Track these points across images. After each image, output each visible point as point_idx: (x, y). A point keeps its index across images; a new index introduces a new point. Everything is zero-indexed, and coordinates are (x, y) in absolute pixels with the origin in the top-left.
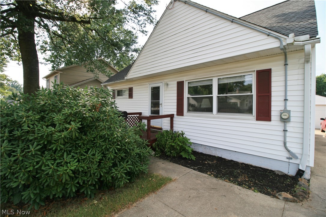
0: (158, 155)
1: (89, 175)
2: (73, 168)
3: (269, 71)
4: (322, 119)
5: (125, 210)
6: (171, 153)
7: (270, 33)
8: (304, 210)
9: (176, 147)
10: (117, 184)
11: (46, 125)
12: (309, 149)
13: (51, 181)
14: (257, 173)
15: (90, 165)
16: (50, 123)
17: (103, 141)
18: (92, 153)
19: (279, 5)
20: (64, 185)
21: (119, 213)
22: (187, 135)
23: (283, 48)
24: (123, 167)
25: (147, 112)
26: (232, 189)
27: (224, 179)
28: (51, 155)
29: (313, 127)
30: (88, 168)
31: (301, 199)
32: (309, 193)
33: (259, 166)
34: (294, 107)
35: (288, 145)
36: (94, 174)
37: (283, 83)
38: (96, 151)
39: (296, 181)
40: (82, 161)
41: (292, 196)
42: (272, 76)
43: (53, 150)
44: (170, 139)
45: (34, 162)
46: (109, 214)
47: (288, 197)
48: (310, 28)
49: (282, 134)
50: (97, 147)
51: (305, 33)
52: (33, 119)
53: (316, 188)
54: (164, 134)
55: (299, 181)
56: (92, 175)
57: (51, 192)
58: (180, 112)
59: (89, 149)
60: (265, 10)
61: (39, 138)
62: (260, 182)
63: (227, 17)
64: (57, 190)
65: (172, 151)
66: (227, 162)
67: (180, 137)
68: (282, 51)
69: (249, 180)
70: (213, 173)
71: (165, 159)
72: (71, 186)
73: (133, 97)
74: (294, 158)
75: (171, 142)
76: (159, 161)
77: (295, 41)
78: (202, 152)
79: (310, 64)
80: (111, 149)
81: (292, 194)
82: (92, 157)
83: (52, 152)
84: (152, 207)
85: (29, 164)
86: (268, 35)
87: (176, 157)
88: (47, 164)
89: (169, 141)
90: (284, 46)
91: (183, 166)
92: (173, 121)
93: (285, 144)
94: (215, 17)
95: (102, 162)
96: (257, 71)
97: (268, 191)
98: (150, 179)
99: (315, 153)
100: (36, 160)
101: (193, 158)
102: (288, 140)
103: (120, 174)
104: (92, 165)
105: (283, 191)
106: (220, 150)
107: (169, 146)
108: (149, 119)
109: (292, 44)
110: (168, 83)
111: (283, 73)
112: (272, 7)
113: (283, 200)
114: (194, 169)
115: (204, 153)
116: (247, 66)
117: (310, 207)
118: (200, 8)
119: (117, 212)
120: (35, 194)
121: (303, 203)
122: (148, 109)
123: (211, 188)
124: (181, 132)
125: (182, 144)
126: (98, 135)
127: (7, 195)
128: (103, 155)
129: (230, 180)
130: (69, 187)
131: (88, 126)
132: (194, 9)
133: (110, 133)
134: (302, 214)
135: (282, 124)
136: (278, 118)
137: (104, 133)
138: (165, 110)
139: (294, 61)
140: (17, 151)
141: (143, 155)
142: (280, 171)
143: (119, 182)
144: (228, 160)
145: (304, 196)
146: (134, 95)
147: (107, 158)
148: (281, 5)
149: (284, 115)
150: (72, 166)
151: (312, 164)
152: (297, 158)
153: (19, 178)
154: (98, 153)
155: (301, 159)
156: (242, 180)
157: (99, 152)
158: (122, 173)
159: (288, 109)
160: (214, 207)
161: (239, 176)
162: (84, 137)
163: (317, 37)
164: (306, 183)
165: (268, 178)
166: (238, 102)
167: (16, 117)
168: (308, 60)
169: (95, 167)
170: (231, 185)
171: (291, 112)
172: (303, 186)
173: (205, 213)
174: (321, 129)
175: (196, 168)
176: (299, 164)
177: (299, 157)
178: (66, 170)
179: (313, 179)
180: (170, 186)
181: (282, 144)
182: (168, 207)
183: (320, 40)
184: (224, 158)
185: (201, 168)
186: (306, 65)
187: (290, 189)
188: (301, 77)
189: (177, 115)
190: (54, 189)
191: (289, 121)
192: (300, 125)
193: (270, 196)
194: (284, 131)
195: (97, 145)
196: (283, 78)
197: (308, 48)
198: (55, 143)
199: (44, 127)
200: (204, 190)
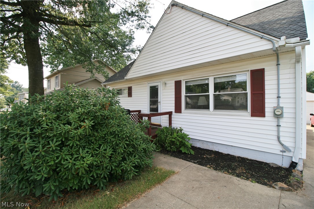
0: (159, 150)
1: (101, 169)
2: (88, 162)
3: (262, 71)
4: (311, 114)
5: (135, 200)
6: (171, 148)
7: (264, 36)
8: (299, 198)
9: (176, 143)
10: (126, 176)
11: (62, 123)
12: (301, 143)
13: (69, 174)
14: (253, 165)
15: (103, 159)
16: (66, 121)
17: (113, 138)
18: (104, 148)
19: (269, 8)
20: (80, 178)
21: (130, 203)
22: (185, 131)
23: (275, 50)
24: (132, 161)
25: (146, 109)
26: (231, 180)
27: (223, 171)
28: (69, 150)
29: (304, 122)
30: (101, 162)
31: (295, 188)
32: (303, 183)
33: (255, 160)
34: (286, 103)
35: (281, 139)
36: (106, 168)
37: (275, 82)
38: (107, 147)
39: (290, 172)
40: (95, 155)
41: (287, 185)
42: (265, 75)
43: (70, 146)
44: (170, 135)
45: (55, 157)
46: (122, 203)
47: (284, 187)
48: (300, 31)
49: (275, 128)
50: (108, 143)
51: (295, 36)
52: (51, 118)
53: (309, 178)
54: (164, 130)
55: (292, 172)
56: (104, 169)
57: (68, 185)
58: (178, 109)
59: (101, 145)
60: (256, 13)
61: (58, 135)
62: (256, 174)
63: (222, 21)
64: (74, 182)
65: (172, 146)
66: (224, 155)
67: (178, 133)
68: (274, 53)
69: (246, 172)
70: (212, 166)
71: (165, 154)
72: (86, 179)
73: (133, 96)
74: (287, 151)
75: (171, 138)
76: (161, 155)
77: (286, 43)
78: (200, 147)
79: (301, 64)
80: (120, 144)
81: (287, 184)
82: (105, 152)
83: (69, 148)
84: (160, 197)
85: (50, 159)
86: (262, 38)
87: (176, 152)
88: (66, 158)
89: (169, 137)
90: (276, 48)
91: (184, 160)
92: (171, 118)
93: (278, 138)
94: (211, 21)
95: (113, 156)
96: (251, 70)
97: (265, 182)
98: (155, 172)
99: (307, 146)
100: (56, 155)
101: (193, 152)
102: (281, 134)
103: (129, 167)
104: (104, 159)
105: (279, 182)
106: (217, 145)
107: (169, 141)
108: (149, 116)
109: (284, 46)
110: (166, 82)
111: (275, 72)
112: (263, 10)
113: (279, 189)
114: (194, 163)
115: (201, 148)
116: (241, 66)
117: (304, 195)
118: (197, 12)
119: (129, 202)
120: (55, 186)
121: (297, 192)
122: (147, 107)
123: (212, 179)
124: (180, 128)
125: (182, 140)
126: (108, 131)
127: (29, 188)
128: (113, 150)
129: (228, 172)
130: (85, 180)
131: (99, 123)
132: (191, 14)
133: (120, 130)
134: (298, 202)
135: (276, 120)
136: (272, 114)
137: (114, 129)
138: (164, 108)
139: (286, 62)
140: (39, 147)
141: (148, 150)
142: (274, 164)
143: (128, 175)
144: (225, 154)
145: (298, 186)
146: (133, 94)
147: (117, 153)
148: (271, 7)
149: (277, 111)
150: (88, 161)
151: (304, 157)
152: (290, 151)
153: (42, 171)
154: (109, 149)
155: (294, 152)
156: (240, 172)
157: (110, 147)
158: (131, 167)
159: (281, 105)
160: (217, 196)
161: (237, 168)
162: (96, 134)
163: (307, 39)
164: (299, 174)
165: (263, 170)
166: (230, 99)
167: (35, 116)
168: (299, 60)
169: (107, 161)
170: (230, 177)
171: (284, 108)
172: (296, 176)
173: (209, 202)
174: (311, 124)
175: (196, 161)
176: (292, 157)
177: (292, 150)
178: (83, 164)
179: (306, 170)
180: (174, 178)
181: (276, 138)
182: (174, 197)
183: (309, 43)
184: (221, 153)
185: (200, 161)
186: (297, 65)
187: (285, 180)
188: (292, 76)
189: (176, 112)
190: (71, 182)
191: (282, 117)
192: (292, 120)
193: (267, 186)
194: (277, 126)
195: (108, 141)
196: (275, 77)
197: (298, 49)
198: (71, 140)
199: (61, 125)
200: (206, 181)
